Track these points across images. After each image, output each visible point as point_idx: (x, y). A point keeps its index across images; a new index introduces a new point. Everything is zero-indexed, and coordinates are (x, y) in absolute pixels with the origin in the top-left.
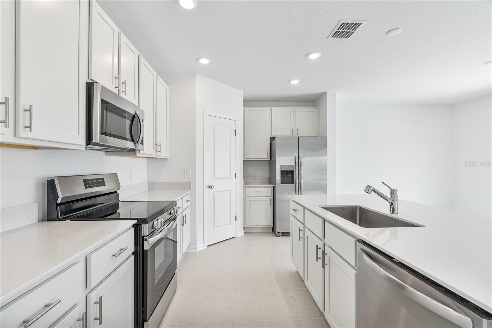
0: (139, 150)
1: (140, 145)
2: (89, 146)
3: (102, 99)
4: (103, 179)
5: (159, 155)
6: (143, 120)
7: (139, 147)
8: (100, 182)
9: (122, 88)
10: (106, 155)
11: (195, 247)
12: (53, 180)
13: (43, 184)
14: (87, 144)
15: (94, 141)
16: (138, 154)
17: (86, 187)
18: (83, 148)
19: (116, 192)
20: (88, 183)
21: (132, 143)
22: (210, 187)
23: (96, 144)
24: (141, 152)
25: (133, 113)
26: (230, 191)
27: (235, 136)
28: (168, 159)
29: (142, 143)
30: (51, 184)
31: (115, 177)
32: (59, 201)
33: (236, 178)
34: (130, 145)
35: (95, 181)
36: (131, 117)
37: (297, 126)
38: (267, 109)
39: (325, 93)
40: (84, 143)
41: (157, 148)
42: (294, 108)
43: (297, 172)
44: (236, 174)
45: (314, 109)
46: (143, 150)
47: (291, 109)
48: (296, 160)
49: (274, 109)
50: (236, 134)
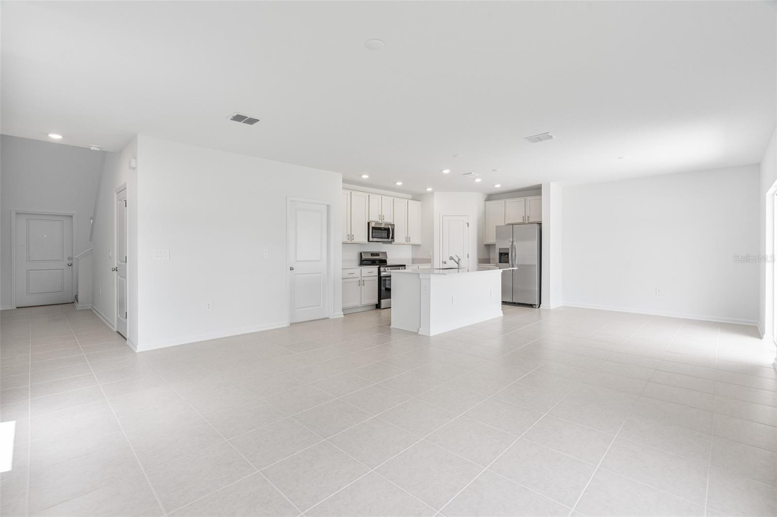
1: (392, 240)
2: (369, 242)
4: (380, 254)
5: (410, 243)
6: (393, 230)
8: (377, 254)
9: (383, 218)
13: (358, 254)
17: (371, 256)
19: (385, 259)
20: (372, 254)
21: (388, 239)
22: (444, 263)
23: (372, 241)
25: (389, 228)
27: (467, 227)
28: (419, 245)
29: (393, 238)
33: (468, 257)
35: (375, 254)
37: (528, 214)
38: (502, 201)
39: (541, 185)
40: (367, 241)
41: (408, 239)
42: (526, 198)
43: (510, 254)
44: (468, 255)
45: (537, 197)
46: (394, 241)
47: (523, 199)
48: (510, 244)
49: (508, 201)
50: (469, 226)
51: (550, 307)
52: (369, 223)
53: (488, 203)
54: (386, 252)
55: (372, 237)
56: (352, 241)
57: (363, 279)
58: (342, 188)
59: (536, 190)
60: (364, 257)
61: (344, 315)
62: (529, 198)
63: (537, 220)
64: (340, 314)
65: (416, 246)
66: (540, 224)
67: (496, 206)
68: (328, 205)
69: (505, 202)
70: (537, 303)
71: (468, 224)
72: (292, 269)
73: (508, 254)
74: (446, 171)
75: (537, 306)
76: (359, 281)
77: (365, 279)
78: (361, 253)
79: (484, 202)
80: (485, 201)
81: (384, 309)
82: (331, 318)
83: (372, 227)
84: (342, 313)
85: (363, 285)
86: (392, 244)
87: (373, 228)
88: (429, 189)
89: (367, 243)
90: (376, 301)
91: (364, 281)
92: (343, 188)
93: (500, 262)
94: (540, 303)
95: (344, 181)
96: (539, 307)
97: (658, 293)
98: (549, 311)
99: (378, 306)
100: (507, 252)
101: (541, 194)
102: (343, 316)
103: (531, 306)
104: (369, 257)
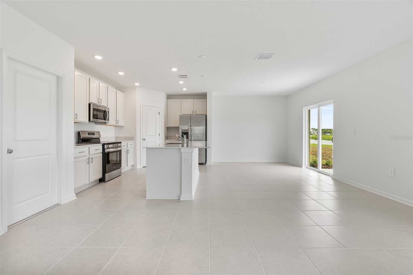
0: (107, 123)
1: (108, 121)
2: (90, 122)
3: (93, 108)
4: (94, 133)
5: (118, 125)
6: (108, 112)
7: (107, 121)
8: (93, 134)
9: (100, 102)
11: (136, 166)
12: (79, 132)
13: (77, 133)
14: (89, 121)
15: (91, 120)
16: (107, 124)
17: (89, 135)
18: (88, 123)
19: (99, 138)
20: (89, 134)
21: (104, 120)
22: (144, 140)
23: (91, 121)
24: (108, 123)
25: (104, 110)
26: (156, 142)
27: (159, 115)
28: (124, 126)
29: (108, 120)
30: (79, 133)
32: (81, 138)
33: (159, 136)
35: (91, 133)
36: (104, 111)
37: (195, 110)
38: (179, 100)
39: (207, 92)
40: (88, 121)
41: (117, 121)
42: (194, 99)
43: (189, 133)
44: (159, 134)
45: (205, 100)
46: (109, 122)
47: (192, 100)
48: (189, 127)
49: (183, 100)
50: (160, 114)
52: (90, 105)
53: (169, 100)
54: (99, 132)
55: (93, 118)
57: (91, 157)
59: (203, 96)
61: (76, 196)
62: (196, 100)
63: (204, 113)
64: (73, 197)
66: (206, 116)
67: (175, 103)
68: (58, 77)
69: (181, 101)
71: (159, 113)
76: (88, 159)
77: (93, 156)
79: (166, 99)
81: (108, 181)
82: (62, 204)
84: (75, 194)
85: (92, 162)
87: (94, 109)
88: (137, 84)
90: (100, 176)
91: (92, 158)
94: (206, 162)
96: (206, 164)
97: (254, 151)
99: (102, 180)
100: (187, 132)
101: (206, 98)
102: (76, 198)
104: (87, 136)
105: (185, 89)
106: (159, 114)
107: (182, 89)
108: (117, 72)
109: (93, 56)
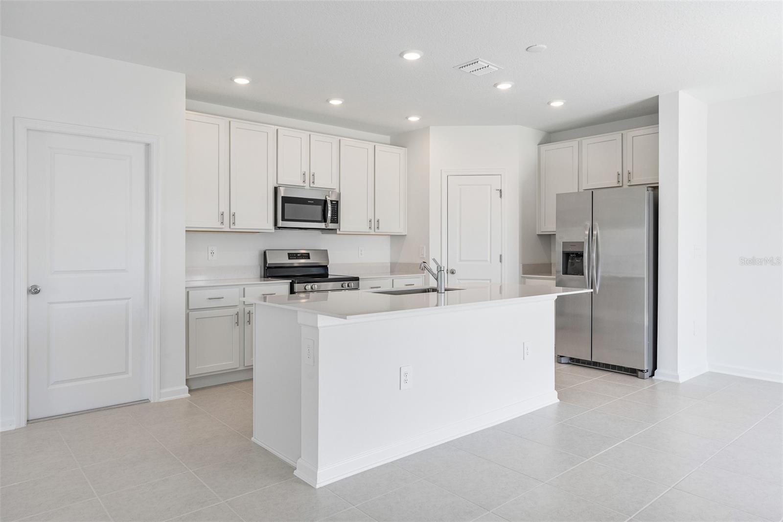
0: (337, 229)
1: (333, 225)
2: (279, 230)
4: (307, 254)
6: (337, 204)
7: (338, 226)
8: (305, 256)
9: (312, 180)
10: (323, 234)
14: (276, 228)
15: (278, 226)
16: (338, 232)
17: (289, 259)
19: (323, 265)
20: (291, 256)
21: (323, 224)
23: (285, 228)
24: (340, 230)
25: (324, 199)
26: (490, 280)
28: (406, 235)
29: (336, 222)
31: (325, 252)
32: (267, 266)
33: (501, 262)
34: (331, 226)
35: (299, 255)
36: (323, 202)
37: (628, 167)
38: (574, 143)
39: (657, 97)
40: (273, 227)
41: (375, 224)
42: (624, 132)
43: (586, 255)
44: (501, 256)
45: (650, 130)
47: (617, 136)
48: (587, 232)
49: (586, 141)
50: (503, 196)
51: (677, 377)
52: (275, 189)
53: (545, 147)
54: (327, 250)
55: (285, 220)
56: (232, 227)
57: (247, 310)
58: (185, 109)
60: (270, 261)
61: (190, 391)
62: (630, 134)
63: (650, 180)
64: (182, 391)
65: (397, 239)
66: (656, 189)
67: (562, 153)
68: (148, 145)
69: (580, 145)
70: (647, 366)
71: (501, 192)
72: (34, 291)
73: (580, 255)
74: (412, 56)
75: (647, 375)
76: (237, 314)
78: (265, 253)
79: (537, 147)
80: (539, 145)
82: (153, 401)
83: (282, 197)
84: (187, 388)
85: (249, 322)
86: (336, 233)
87: (286, 200)
88: (414, 120)
89: (273, 231)
91: (249, 313)
92: (187, 110)
93: (565, 272)
94: (655, 367)
95: (191, 94)
96: (653, 375)
98: (674, 386)
100: (581, 250)
102: (189, 395)
103: (633, 372)
104: (284, 260)
105: (557, 104)
106: (501, 196)
107: (549, 103)
108: (328, 101)
109: (232, 80)
